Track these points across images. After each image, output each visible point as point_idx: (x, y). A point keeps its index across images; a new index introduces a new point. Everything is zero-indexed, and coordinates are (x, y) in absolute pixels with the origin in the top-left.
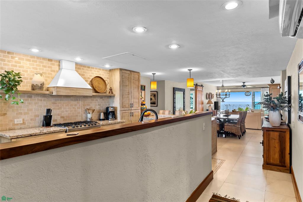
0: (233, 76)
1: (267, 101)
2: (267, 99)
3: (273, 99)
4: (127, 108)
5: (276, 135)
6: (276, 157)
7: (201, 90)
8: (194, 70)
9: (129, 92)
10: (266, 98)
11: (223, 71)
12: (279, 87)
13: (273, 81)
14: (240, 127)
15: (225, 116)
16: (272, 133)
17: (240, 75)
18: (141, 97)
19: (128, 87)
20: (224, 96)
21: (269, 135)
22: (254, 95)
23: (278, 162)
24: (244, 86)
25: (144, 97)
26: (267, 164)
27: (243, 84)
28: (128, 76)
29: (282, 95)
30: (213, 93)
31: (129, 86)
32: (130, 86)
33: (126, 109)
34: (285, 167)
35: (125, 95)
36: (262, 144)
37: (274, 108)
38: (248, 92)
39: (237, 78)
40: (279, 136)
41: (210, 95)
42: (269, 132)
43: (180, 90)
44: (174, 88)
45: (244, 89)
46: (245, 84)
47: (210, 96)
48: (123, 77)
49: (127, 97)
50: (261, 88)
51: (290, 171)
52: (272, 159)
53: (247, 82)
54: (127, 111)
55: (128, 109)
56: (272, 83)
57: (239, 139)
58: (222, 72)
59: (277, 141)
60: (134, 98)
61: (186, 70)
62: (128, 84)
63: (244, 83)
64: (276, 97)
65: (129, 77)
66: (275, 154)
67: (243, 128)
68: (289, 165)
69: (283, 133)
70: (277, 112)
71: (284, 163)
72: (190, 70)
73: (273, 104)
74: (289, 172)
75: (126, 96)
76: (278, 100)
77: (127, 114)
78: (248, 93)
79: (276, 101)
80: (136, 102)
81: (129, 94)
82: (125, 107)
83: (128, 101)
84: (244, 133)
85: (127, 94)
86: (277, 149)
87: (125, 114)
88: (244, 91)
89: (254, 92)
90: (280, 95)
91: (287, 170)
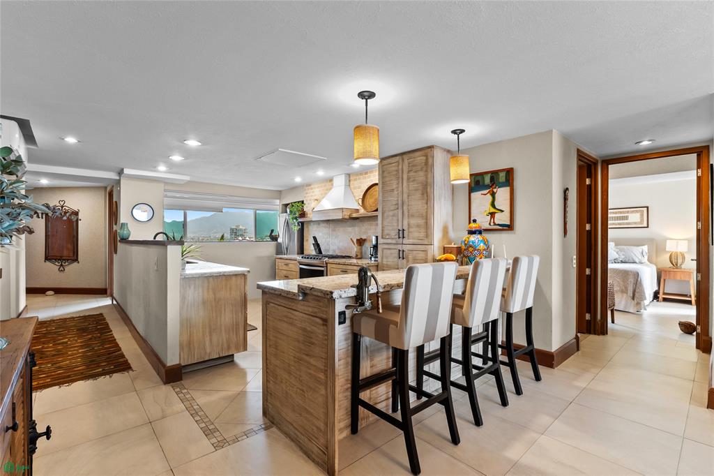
4: (393, 239)
9: (397, 204)
18: (493, 210)
19: (396, 192)
25: (506, 208)
28: (396, 168)
31: (398, 191)
32: (400, 189)
33: (389, 241)
35: (389, 211)
48: (385, 173)
49: (394, 215)
54: (392, 247)
55: (394, 241)
60: (411, 216)
62: (394, 187)
65: (397, 171)
75: (391, 213)
77: (392, 251)
80: (418, 226)
81: (398, 209)
82: (387, 237)
83: (396, 224)
85: (392, 208)
87: (389, 251)
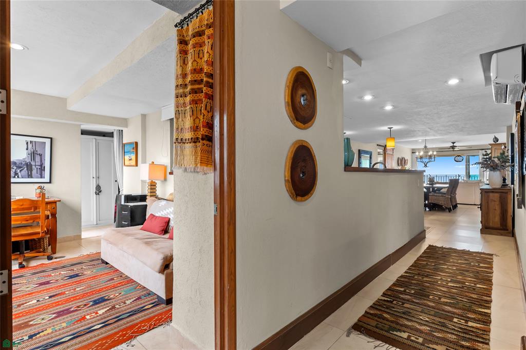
0: (441, 134)
1: (486, 161)
2: (487, 158)
3: (493, 159)
5: (496, 196)
6: (496, 220)
7: (392, 153)
8: (395, 127)
10: (485, 157)
11: (429, 128)
12: (503, 147)
13: (496, 140)
14: (451, 198)
15: (430, 184)
16: (491, 194)
17: (450, 133)
20: (427, 160)
21: (488, 196)
22: (468, 162)
23: (498, 225)
24: (453, 147)
26: (486, 228)
27: (452, 145)
29: (504, 153)
30: (406, 159)
34: (507, 230)
36: (479, 209)
37: (494, 168)
38: (458, 156)
39: (445, 137)
40: (500, 197)
41: (403, 160)
42: (488, 194)
43: (366, 152)
44: (359, 150)
45: (452, 152)
46: (455, 145)
47: (403, 162)
50: (481, 149)
51: (513, 234)
52: (491, 222)
53: (458, 142)
56: (494, 142)
57: (450, 212)
58: (429, 130)
59: (497, 203)
61: (385, 128)
63: (453, 143)
64: (496, 156)
66: (495, 217)
67: (453, 200)
68: (511, 228)
69: (504, 194)
70: (498, 172)
71: (506, 226)
72: (390, 128)
73: (493, 163)
74: (511, 235)
76: (499, 159)
78: (459, 159)
79: (496, 160)
84: (455, 207)
86: (498, 212)
88: (453, 155)
89: (469, 156)
90: (501, 154)
91: (509, 233)
